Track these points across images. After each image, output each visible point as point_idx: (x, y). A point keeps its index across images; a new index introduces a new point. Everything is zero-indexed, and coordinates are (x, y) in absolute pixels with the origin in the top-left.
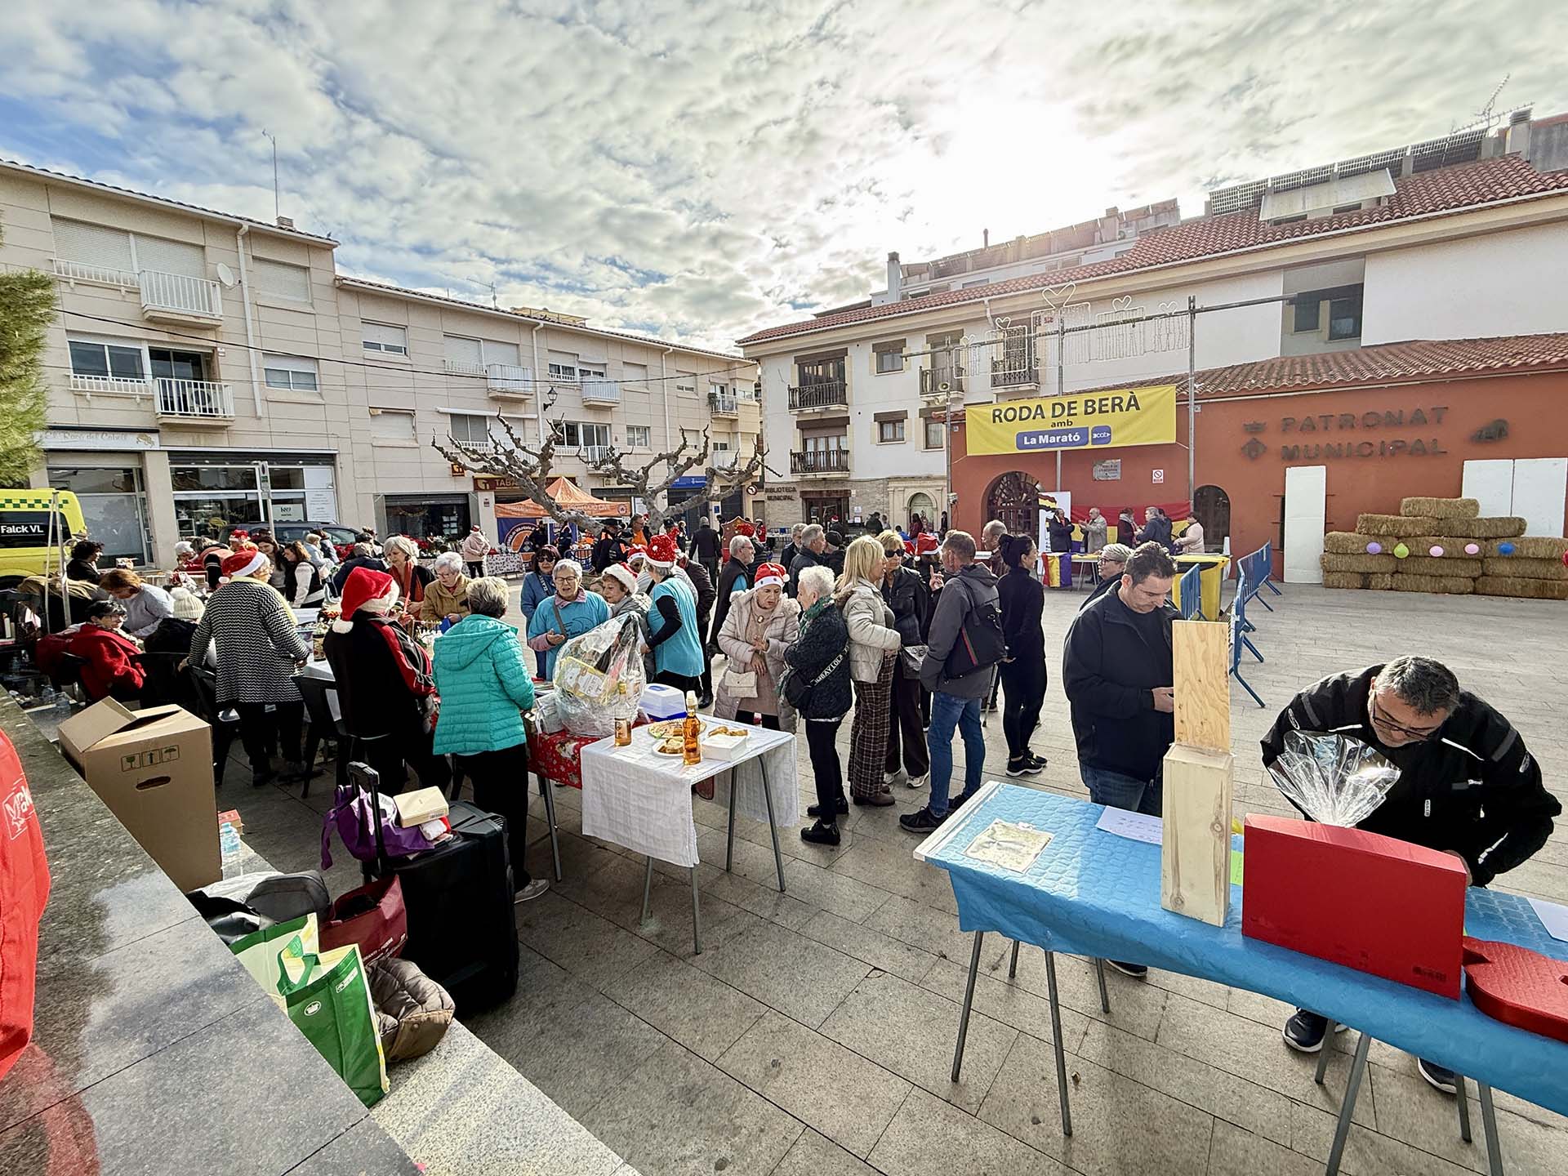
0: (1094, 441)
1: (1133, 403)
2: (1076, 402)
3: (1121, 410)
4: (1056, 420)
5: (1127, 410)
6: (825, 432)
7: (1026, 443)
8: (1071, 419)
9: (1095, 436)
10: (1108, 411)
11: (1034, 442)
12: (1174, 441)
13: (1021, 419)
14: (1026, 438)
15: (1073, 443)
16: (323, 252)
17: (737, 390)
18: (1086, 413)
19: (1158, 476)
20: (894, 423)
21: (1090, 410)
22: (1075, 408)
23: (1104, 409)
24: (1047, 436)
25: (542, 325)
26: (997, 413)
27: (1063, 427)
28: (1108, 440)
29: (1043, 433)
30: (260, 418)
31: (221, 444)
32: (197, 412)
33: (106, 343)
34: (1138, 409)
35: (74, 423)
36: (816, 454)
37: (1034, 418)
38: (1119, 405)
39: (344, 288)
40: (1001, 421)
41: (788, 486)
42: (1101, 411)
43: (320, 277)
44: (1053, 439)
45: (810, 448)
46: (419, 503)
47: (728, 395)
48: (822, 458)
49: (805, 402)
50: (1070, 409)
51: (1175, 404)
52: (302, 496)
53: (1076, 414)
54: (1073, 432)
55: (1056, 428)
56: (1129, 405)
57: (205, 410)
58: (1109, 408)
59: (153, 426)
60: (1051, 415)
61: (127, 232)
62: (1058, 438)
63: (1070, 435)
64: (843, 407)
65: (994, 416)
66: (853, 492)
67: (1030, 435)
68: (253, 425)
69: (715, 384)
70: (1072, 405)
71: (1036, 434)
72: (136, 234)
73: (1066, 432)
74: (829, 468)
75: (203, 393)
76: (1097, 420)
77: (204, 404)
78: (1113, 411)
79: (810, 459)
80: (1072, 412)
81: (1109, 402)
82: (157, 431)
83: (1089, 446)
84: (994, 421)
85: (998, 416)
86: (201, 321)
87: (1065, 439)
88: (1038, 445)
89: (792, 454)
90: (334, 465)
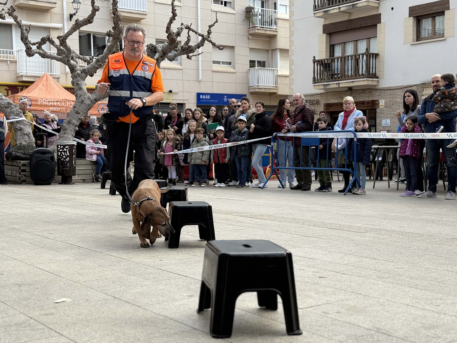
6: (355, 36)
17: (278, 4)
20: (433, 17)
36: (344, 59)
41: (312, 98)
45: (338, 53)
47: (269, 11)
48: (350, 64)
64: (372, 3)
66: (382, 103)
74: (356, 75)
79: (337, 65)
89: (315, 61)
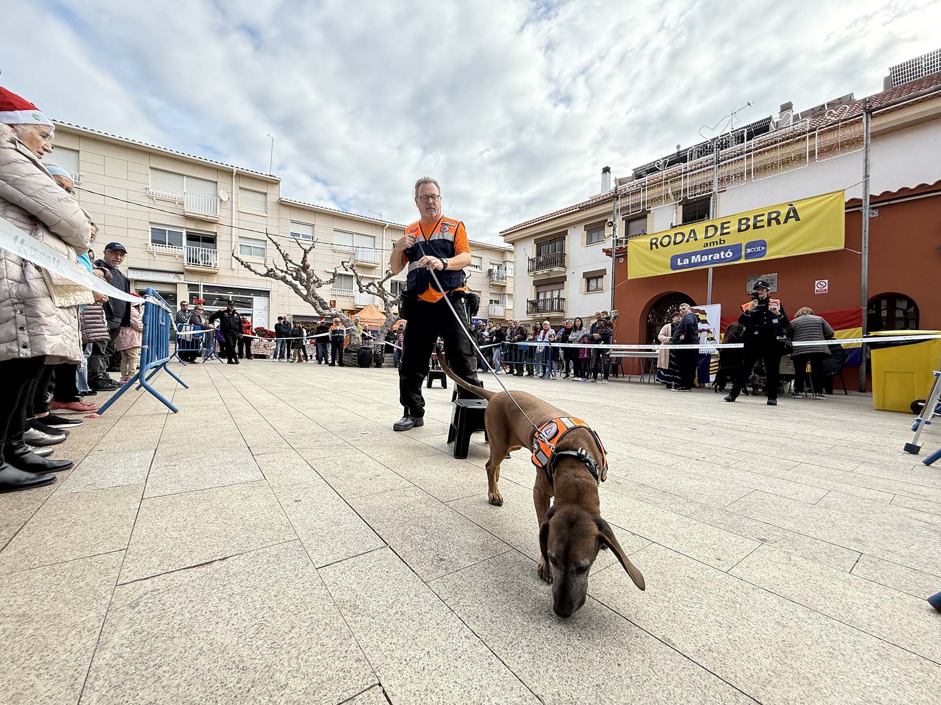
0: (748, 256)
1: (792, 214)
2: (729, 222)
3: (778, 223)
4: (708, 241)
5: (786, 222)
6: (551, 287)
7: (679, 264)
8: (723, 237)
9: (749, 250)
10: (763, 226)
11: (686, 261)
12: (843, 248)
13: (675, 243)
14: (679, 260)
15: (725, 260)
16: (275, 185)
17: (507, 268)
18: (740, 230)
19: (821, 286)
20: (597, 278)
21: (744, 227)
22: (729, 227)
23: (758, 224)
24: (699, 256)
25: (388, 225)
26: (654, 241)
27: (716, 246)
28: (763, 253)
29: (695, 254)
30: (233, 270)
31: (214, 282)
32: (201, 264)
33: (167, 229)
34: (798, 219)
35: (147, 267)
36: (545, 300)
37: (687, 241)
38: (776, 219)
39: (282, 204)
40: (657, 247)
41: (526, 323)
42: (755, 227)
43: (272, 198)
44: (705, 258)
45: (541, 297)
46: (311, 321)
47: (502, 271)
48: (548, 304)
49: (538, 268)
50: (722, 228)
51: (844, 211)
52: (251, 313)
53: (728, 233)
54: (725, 249)
55: (709, 247)
56: (788, 217)
57: (205, 263)
58: (765, 223)
59: (182, 271)
60: (703, 236)
61: (183, 175)
62: (710, 256)
63: (722, 253)
64: (562, 269)
65: (652, 244)
67: (683, 257)
68: (230, 273)
69: (493, 264)
70: (725, 226)
71: (689, 256)
72: (187, 176)
73: (718, 250)
74: (552, 310)
75: (205, 254)
76: (752, 235)
77: (205, 260)
78: (769, 224)
79: (541, 304)
80: (725, 231)
81: (765, 218)
82: (182, 273)
83: (743, 261)
84: (651, 249)
85: (655, 244)
86: (208, 218)
87: (717, 256)
88: (691, 265)
89: (528, 301)
90: (269, 297)
